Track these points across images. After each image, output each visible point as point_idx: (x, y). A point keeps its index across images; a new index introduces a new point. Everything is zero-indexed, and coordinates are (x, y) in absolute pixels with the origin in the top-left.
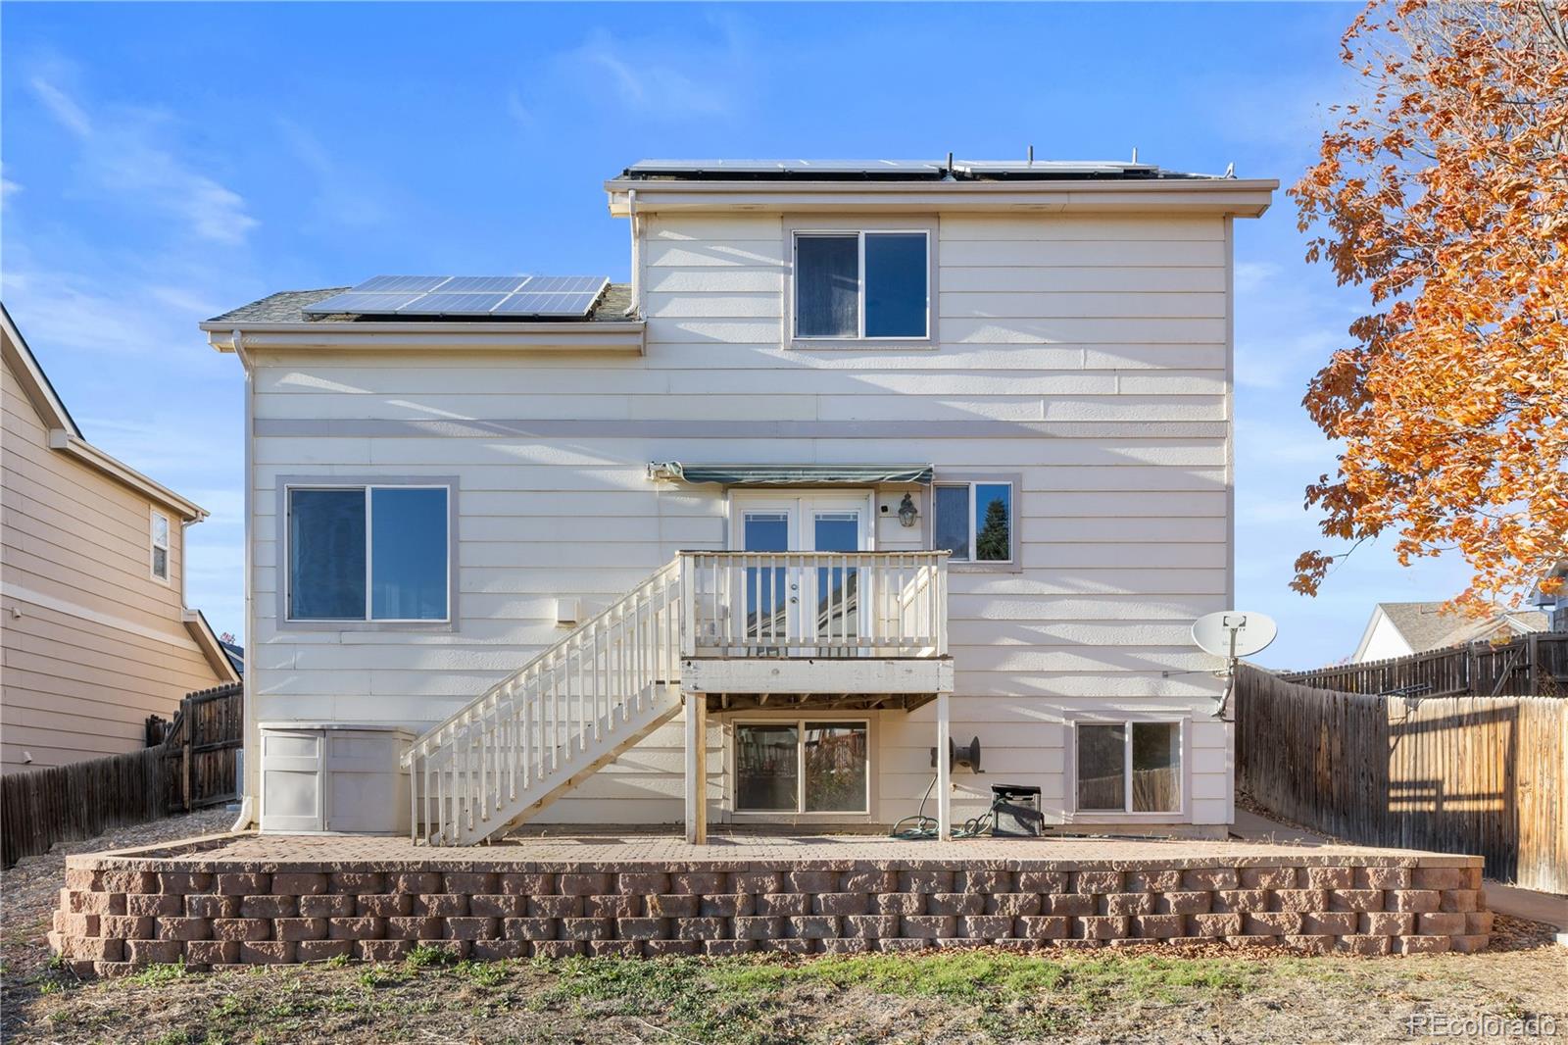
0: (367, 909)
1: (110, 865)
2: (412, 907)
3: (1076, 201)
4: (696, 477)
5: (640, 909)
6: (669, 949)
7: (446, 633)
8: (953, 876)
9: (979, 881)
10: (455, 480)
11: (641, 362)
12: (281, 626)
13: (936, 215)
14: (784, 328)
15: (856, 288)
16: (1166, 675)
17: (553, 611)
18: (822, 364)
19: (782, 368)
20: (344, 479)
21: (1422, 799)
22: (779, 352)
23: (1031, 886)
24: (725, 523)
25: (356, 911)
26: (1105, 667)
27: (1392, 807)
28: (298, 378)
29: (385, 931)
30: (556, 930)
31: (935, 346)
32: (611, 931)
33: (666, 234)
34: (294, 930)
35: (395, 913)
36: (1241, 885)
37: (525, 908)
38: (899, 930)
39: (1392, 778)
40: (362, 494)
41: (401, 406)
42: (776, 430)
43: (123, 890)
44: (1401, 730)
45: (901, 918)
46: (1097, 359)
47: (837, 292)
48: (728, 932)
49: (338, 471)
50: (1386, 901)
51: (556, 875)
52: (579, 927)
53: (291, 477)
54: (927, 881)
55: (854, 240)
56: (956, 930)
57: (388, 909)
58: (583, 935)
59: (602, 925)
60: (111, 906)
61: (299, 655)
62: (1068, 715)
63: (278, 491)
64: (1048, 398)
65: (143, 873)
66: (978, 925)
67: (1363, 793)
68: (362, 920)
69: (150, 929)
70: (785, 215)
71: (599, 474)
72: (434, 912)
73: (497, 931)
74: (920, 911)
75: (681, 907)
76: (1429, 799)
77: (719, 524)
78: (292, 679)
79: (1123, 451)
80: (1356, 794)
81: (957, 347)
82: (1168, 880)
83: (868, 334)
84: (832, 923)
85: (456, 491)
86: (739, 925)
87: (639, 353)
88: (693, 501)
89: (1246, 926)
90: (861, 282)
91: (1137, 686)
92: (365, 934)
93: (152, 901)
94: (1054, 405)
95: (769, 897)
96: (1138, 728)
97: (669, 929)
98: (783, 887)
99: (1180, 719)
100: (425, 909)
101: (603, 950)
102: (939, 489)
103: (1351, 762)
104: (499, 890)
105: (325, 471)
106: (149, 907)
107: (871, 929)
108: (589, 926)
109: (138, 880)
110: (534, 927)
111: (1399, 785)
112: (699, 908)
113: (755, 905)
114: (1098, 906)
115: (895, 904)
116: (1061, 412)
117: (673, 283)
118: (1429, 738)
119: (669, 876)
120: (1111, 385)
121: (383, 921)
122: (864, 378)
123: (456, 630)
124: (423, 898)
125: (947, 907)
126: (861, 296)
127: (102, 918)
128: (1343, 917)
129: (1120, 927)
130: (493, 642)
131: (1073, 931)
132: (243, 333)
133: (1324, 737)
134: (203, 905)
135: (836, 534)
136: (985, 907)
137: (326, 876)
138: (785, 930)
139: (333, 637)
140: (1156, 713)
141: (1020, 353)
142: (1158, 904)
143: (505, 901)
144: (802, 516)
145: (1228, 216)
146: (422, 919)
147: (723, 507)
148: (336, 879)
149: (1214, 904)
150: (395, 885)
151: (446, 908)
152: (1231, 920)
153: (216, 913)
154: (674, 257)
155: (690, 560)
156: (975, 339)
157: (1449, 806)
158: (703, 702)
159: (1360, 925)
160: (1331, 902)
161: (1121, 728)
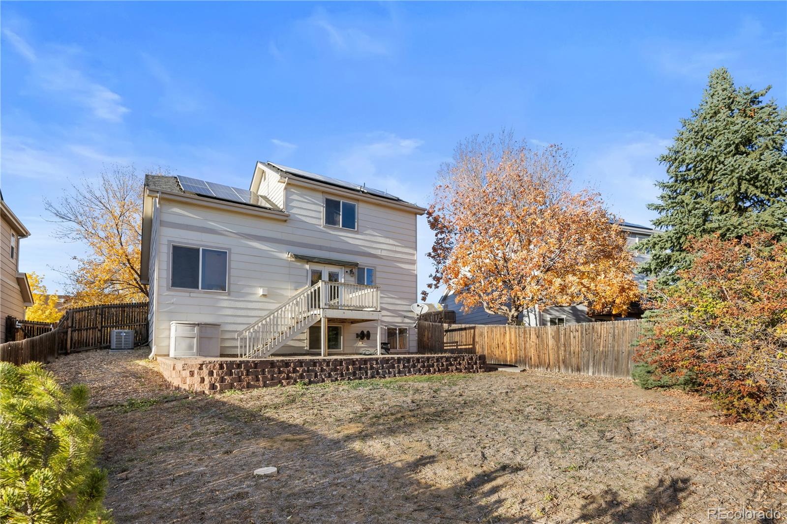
0: (283, 372)
1: (208, 362)
2: (295, 371)
3: (389, 204)
4: (299, 257)
5: (348, 369)
6: (355, 379)
7: (226, 295)
8: (408, 360)
9: (413, 361)
10: (230, 250)
11: (285, 224)
12: (168, 289)
13: (358, 200)
14: (322, 222)
15: (340, 214)
16: (405, 317)
17: (261, 292)
18: (332, 232)
19: (322, 232)
20: (193, 244)
21: (453, 346)
22: (321, 227)
23: (422, 362)
24: (307, 270)
25: (280, 372)
26: (393, 315)
27: (445, 348)
28: (177, 210)
29: (288, 378)
30: (330, 376)
31: (357, 232)
32: (342, 375)
33: (292, 190)
34: (265, 379)
35: (291, 373)
36: (455, 361)
37: (322, 370)
38: (399, 372)
39: (445, 341)
40: (198, 250)
41: (212, 224)
42: (320, 248)
43: (212, 369)
44: (447, 331)
45: (399, 369)
46: (391, 242)
47: (335, 215)
48: (367, 374)
49: (190, 242)
50: (476, 363)
51: (329, 362)
52: (335, 375)
53: (174, 242)
54: (404, 361)
55: (340, 202)
56: (409, 372)
57: (289, 372)
58: (336, 376)
59: (340, 374)
60: (209, 374)
61: (175, 299)
62: (386, 326)
63: (168, 245)
64: (382, 249)
65: (219, 364)
66: (414, 370)
67: (437, 345)
68: (283, 375)
69: (222, 380)
70: (323, 192)
71: (274, 253)
72: (301, 372)
73: (316, 376)
74: (403, 368)
75: (357, 368)
76: (454, 346)
77: (306, 271)
78: (172, 307)
79: (398, 264)
80: (435, 346)
81: (362, 234)
82: (444, 360)
83: (343, 227)
84: (387, 371)
85: (230, 253)
86: (369, 372)
87: (285, 221)
88: (299, 264)
89: (457, 369)
90: (341, 213)
91: (399, 320)
92: (283, 379)
93: (223, 372)
94: (383, 251)
95: (374, 366)
96: (400, 330)
97: (354, 374)
98: (377, 363)
99: (407, 327)
100: (298, 371)
101: (341, 380)
102: (358, 268)
103: (434, 338)
104: (316, 366)
105: (186, 241)
106: (222, 374)
107: (394, 372)
108: (337, 374)
109: (217, 366)
110: (325, 375)
111: (447, 343)
112: (360, 369)
113: (372, 368)
114: (433, 366)
115: (398, 366)
116: (384, 253)
117: (294, 204)
118: (454, 333)
119: (353, 361)
120: (394, 248)
121: (288, 375)
122: (342, 238)
123: (229, 295)
124: (298, 369)
125: (408, 367)
126: (341, 217)
127: (205, 378)
128: (470, 366)
129: (437, 370)
130: (241, 299)
131: (429, 371)
132: (162, 193)
133: (426, 333)
134: (238, 373)
135: (333, 277)
136: (414, 366)
137: (272, 364)
138: (378, 373)
139: (187, 294)
140: (403, 326)
141: (375, 237)
142: (443, 365)
143: (317, 369)
144: (326, 270)
145: (416, 214)
146: (298, 374)
147: (307, 267)
148: (275, 364)
149: (451, 365)
150: (290, 366)
151: (304, 371)
152: (454, 368)
153: (242, 374)
154: (295, 197)
155: (324, 283)
156: (367, 232)
157: (459, 347)
158: (327, 320)
159: (473, 368)
160: (469, 364)
161: (396, 329)
